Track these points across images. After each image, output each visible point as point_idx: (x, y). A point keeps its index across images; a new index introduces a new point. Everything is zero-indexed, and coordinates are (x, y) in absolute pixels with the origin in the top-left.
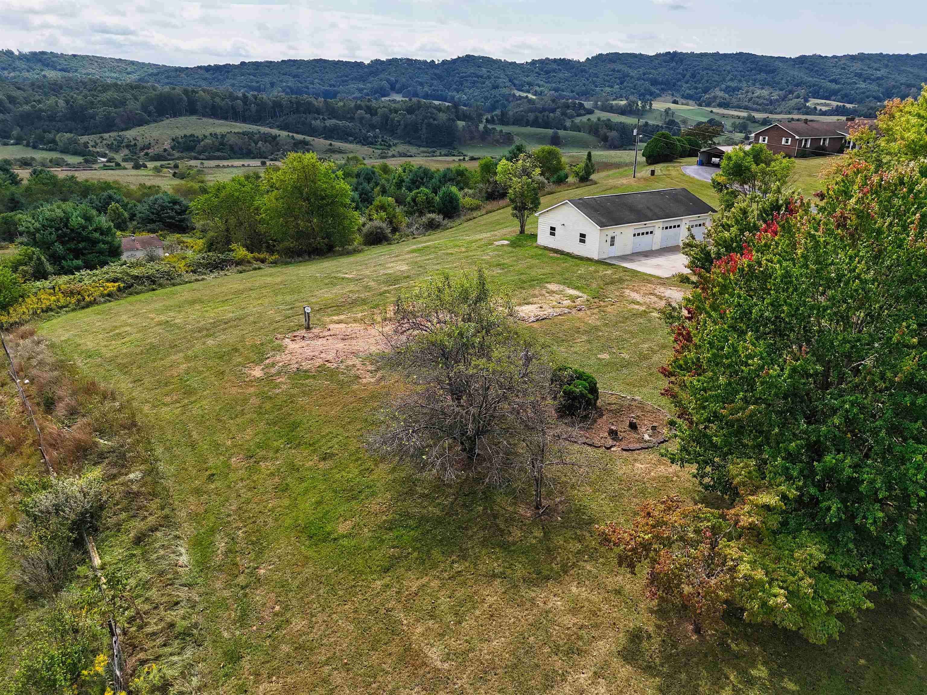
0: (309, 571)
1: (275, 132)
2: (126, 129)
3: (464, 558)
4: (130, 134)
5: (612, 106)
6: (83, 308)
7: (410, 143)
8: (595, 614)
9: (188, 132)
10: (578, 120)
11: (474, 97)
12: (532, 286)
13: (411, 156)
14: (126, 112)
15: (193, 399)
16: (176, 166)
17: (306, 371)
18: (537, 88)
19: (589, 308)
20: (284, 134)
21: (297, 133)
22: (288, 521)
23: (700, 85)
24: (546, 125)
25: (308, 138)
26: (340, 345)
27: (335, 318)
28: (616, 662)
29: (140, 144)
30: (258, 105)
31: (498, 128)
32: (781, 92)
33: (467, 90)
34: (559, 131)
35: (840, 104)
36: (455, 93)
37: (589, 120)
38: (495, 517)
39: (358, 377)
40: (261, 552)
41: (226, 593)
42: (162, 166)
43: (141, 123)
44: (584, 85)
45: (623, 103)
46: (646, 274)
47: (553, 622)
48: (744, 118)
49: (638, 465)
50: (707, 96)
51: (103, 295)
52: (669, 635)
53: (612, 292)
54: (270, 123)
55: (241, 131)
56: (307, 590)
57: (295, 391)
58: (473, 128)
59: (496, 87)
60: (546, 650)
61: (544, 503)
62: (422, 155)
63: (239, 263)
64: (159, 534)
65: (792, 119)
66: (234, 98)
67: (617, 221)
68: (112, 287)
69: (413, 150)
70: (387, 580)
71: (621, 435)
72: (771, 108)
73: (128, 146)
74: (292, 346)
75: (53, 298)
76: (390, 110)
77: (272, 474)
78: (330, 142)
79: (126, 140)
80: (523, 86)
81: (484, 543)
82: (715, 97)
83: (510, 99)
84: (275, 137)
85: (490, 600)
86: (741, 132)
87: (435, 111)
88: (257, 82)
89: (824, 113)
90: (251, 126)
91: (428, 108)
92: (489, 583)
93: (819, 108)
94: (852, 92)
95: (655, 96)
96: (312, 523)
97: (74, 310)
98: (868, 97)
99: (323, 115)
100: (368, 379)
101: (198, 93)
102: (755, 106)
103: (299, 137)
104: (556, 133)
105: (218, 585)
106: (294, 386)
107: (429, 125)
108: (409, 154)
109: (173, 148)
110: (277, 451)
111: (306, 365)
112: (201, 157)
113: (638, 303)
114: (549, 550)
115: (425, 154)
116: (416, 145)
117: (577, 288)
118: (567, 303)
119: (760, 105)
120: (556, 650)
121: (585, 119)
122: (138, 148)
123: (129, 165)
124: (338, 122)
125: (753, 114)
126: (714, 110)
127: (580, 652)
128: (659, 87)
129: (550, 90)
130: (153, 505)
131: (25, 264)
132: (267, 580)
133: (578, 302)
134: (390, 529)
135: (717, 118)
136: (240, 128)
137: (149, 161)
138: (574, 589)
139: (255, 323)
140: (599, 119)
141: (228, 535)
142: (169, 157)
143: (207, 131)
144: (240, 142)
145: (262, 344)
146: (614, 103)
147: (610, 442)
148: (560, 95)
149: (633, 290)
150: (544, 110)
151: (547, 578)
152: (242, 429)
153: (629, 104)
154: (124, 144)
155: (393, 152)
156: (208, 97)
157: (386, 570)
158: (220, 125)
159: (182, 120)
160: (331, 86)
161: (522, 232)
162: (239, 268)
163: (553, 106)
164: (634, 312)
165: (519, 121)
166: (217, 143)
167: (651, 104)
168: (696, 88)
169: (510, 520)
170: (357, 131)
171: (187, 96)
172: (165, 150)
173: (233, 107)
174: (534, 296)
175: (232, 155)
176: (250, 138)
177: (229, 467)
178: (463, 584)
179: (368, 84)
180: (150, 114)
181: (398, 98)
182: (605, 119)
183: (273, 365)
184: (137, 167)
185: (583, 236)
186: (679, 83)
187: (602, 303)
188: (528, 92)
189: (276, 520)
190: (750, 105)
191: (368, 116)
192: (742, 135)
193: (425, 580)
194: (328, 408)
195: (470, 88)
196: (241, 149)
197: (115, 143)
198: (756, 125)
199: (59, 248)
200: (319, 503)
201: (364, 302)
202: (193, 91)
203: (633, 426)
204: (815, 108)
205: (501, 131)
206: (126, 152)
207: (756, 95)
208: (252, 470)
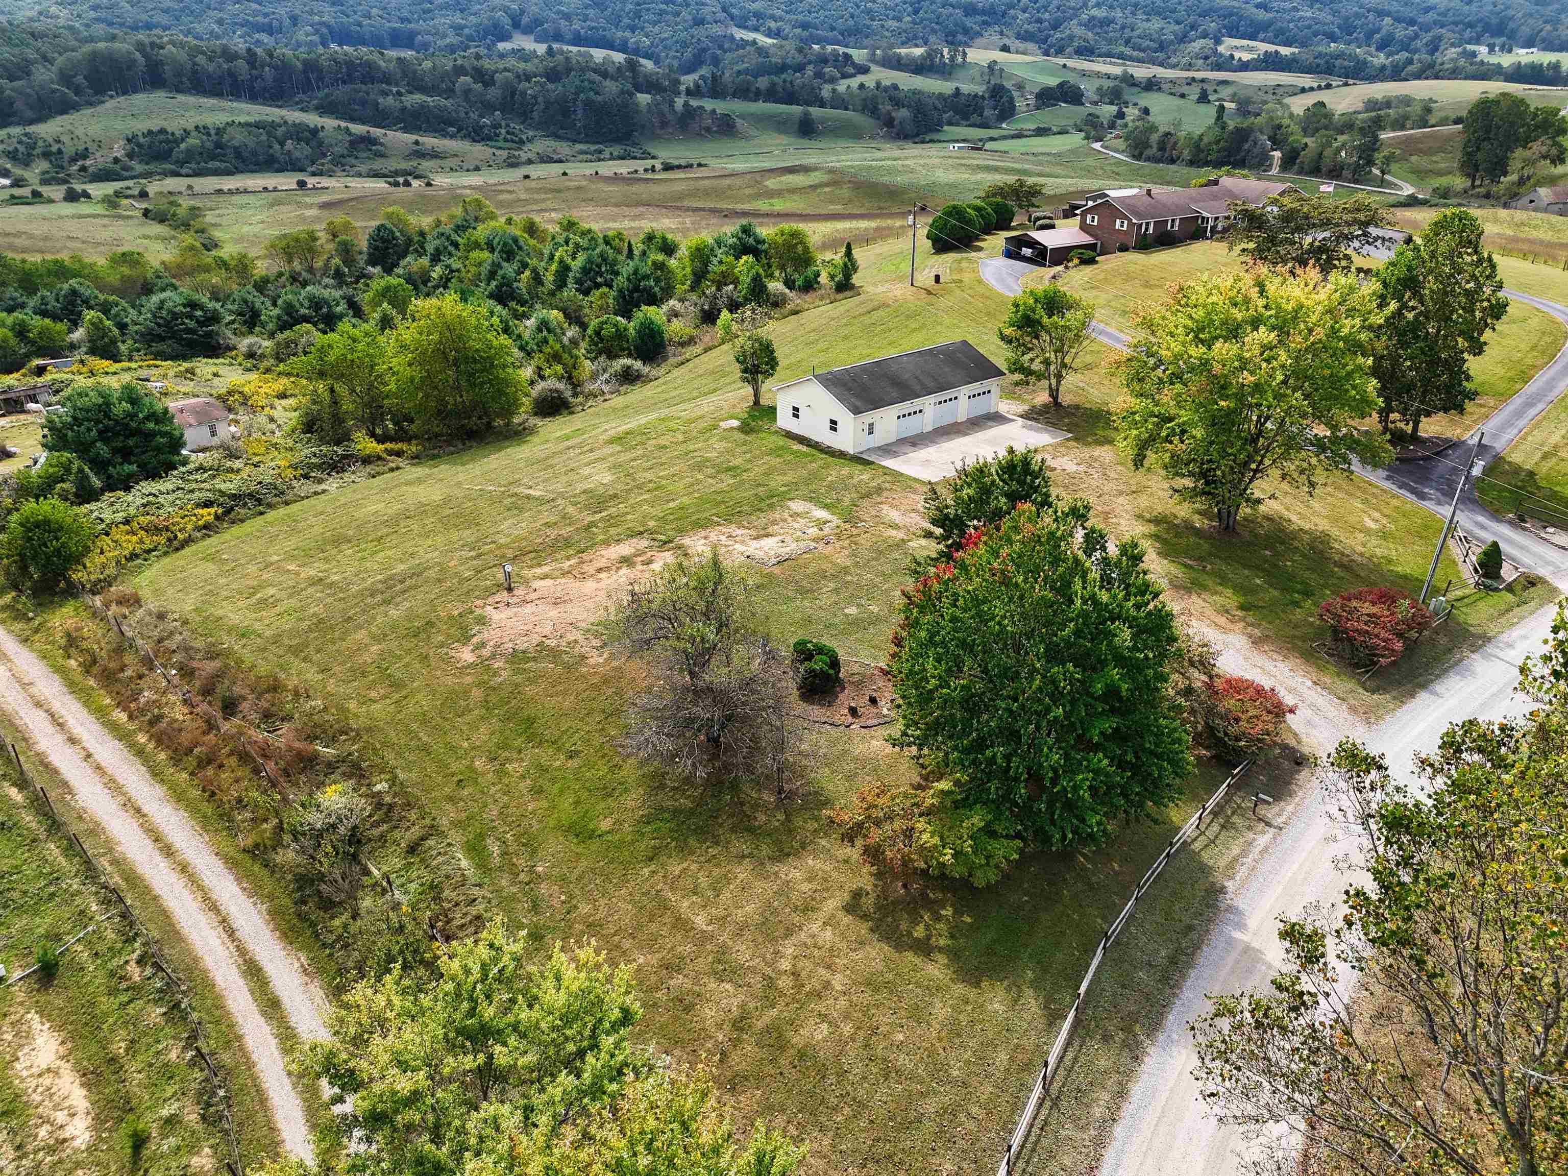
0: (584, 863)
1: (313, 119)
2: (40, 119)
3: (717, 843)
4: (47, 130)
5: (899, 58)
6: (177, 550)
7: (557, 137)
8: (826, 880)
9: (154, 124)
10: (842, 86)
11: (662, 40)
12: (771, 506)
13: (561, 161)
14: (32, 87)
15: (404, 693)
16: (143, 195)
17: (524, 652)
18: (773, 25)
19: (839, 539)
20: (329, 123)
21: (352, 120)
22: (552, 823)
23: (1047, 16)
24: (790, 98)
25: (376, 132)
26: (553, 613)
27: (538, 571)
28: (840, 914)
29: (69, 149)
30: (276, 68)
31: (709, 104)
32: (1177, 27)
33: (649, 28)
34: (811, 109)
35: (1271, 48)
36: (628, 34)
37: (862, 86)
38: (742, 804)
39: (584, 657)
40: (534, 852)
41: (514, 890)
42: (117, 194)
43: (66, 108)
44: (852, 16)
45: (918, 52)
46: (909, 478)
47: (793, 889)
48: (1116, 78)
49: (874, 742)
50: (1058, 35)
51: (199, 528)
52: (883, 891)
53: (866, 510)
54: (301, 101)
55: (251, 119)
56: (585, 881)
57: (518, 679)
58: (665, 108)
59: (699, 22)
60: (787, 910)
61: (786, 787)
62: (581, 157)
63: (367, 460)
64: (431, 842)
65: (1193, 79)
66: (229, 55)
67: (877, 404)
68: (208, 514)
69: (564, 149)
70: (653, 867)
71: (860, 711)
72: (1161, 56)
73: (46, 155)
74: (497, 616)
75: (134, 539)
76: (518, 76)
77: (523, 777)
78: (414, 137)
79: (40, 143)
80: (746, 19)
81: (733, 830)
82: (1071, 38)
83: (726, 46)
84: (315, 132)
85: (741, 876)
86: (1111, 103)
87: (598, 78)
88: (266, 15)
89: (1245, 67)
90: (268, 110)
91: (583, 70)
92: (740, 863)
93: (1237, 55)
94: (1291, 25)
95: (971, 36)
96: (575, 822)
97: (166, 554)
98: (1316, 34)
99: (397, 85)
100: (595, 659)
101: (163, 48)
102: (1135, 53)
103: (358, 129)
104: (806, 114)
105: (504, 883)
106: (516, 672)
107: (588, 103)
108: (556, 157)
109: (130, 156)
110: (520, 752)
111: (522, 644)
112: (184, 171)
113: (897, 527)
114: (790, 831)
115: (585, 157)
116: (568, 139)
117: (826, 507)
118: (813, 531)
119: (1144, 51)
120: (796, 909)
121: (855, 82)
122: (66, 158)
123: (56, 192)
124: (424, 98)
125: (1131, 70)
126: (1070, 63)
127: (813, 909)
128: (979, 18)
129: (794, 27)
130: (413, 815)
131: (63, 481)
132: (548, 877)
133: (827, 530)
134: (648, 823)
135: (1072, 78)
136: (249, 114)
137: (90, 182)
138: (810, 862)
139: (439, 581)
140: (878, 84)
141: (498, 839)
142: (126, 174)
143: (191, 120)
144: (251, 142)
145: (460, 615)
146: (903, 51)
147: (850, 719)
148: (811, 35)
149: (892, 506)
150: (783, 68)
151: (788, 855)
152: (473, 726)
153: (929, 55)
154: (38, 151)
155: (530, 155)
156: (182, 56)
157: (651, 859)
158: (212, 109)
159: (140, 99)
160: (403, 20)
161: (757, 402)
162: (369, 469)
163: (799, 58)
164: (890, 542)
165: (744, 92)
166: (209, 145)
167: (965, 54)
168: (1040, 21)
169: (756, 807)
170: (463, 115)
171: (145, 55)
172: (116, 160)
173: (231, 74)
174: (774, 522)
175: (241, 166)
176: (269, 134)
177: (475, 771)
178: (718, 865)
179: (471, 18)
180: (78, 91)
181: (527, 43)
182: (888, 83)
183: (483, 645)
184: (72, 197)
185: (833, 422)
186: (1012, 12)
187: (855, 532)
188: (756, 29)
189: (541, 822)
190: (1128, 51)
191: (478, 87)
192: (1114, 109)
193: (685, 865)
194: (560, 699)
195: (655, 24)
196: (254, 153)
197: (21, 148)
198: (1137, 89)
199: (102, 449)
200: (577, 803)
201: (567, 543)
202: (153, 44)
203: (873, 701)
204: (1232, 57)
205: (714, 111)
206: (44, 165)
207: (1138, 32)
208: (501, 773)
